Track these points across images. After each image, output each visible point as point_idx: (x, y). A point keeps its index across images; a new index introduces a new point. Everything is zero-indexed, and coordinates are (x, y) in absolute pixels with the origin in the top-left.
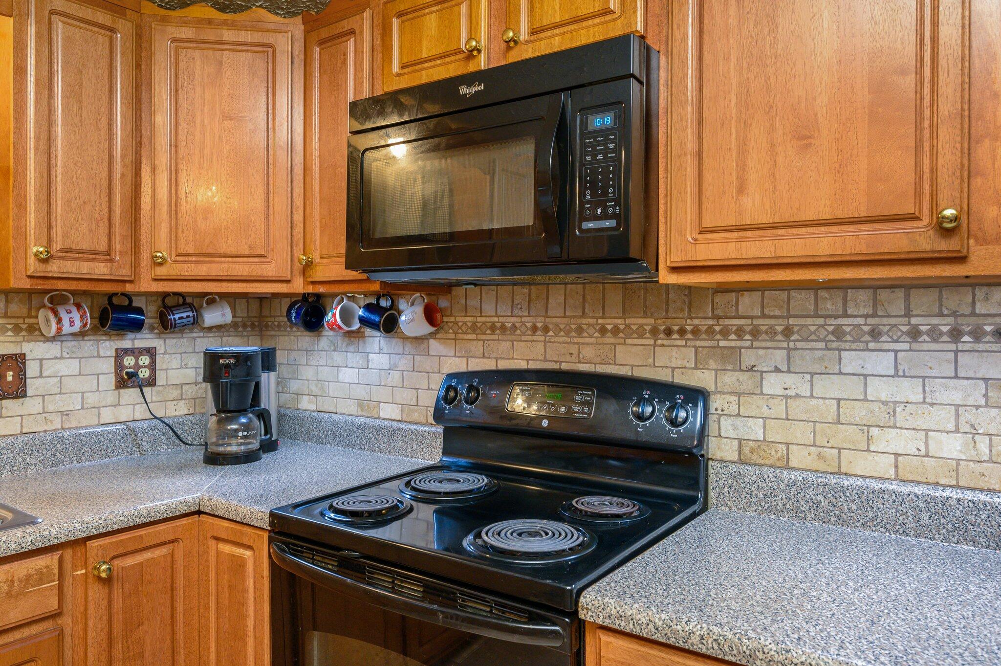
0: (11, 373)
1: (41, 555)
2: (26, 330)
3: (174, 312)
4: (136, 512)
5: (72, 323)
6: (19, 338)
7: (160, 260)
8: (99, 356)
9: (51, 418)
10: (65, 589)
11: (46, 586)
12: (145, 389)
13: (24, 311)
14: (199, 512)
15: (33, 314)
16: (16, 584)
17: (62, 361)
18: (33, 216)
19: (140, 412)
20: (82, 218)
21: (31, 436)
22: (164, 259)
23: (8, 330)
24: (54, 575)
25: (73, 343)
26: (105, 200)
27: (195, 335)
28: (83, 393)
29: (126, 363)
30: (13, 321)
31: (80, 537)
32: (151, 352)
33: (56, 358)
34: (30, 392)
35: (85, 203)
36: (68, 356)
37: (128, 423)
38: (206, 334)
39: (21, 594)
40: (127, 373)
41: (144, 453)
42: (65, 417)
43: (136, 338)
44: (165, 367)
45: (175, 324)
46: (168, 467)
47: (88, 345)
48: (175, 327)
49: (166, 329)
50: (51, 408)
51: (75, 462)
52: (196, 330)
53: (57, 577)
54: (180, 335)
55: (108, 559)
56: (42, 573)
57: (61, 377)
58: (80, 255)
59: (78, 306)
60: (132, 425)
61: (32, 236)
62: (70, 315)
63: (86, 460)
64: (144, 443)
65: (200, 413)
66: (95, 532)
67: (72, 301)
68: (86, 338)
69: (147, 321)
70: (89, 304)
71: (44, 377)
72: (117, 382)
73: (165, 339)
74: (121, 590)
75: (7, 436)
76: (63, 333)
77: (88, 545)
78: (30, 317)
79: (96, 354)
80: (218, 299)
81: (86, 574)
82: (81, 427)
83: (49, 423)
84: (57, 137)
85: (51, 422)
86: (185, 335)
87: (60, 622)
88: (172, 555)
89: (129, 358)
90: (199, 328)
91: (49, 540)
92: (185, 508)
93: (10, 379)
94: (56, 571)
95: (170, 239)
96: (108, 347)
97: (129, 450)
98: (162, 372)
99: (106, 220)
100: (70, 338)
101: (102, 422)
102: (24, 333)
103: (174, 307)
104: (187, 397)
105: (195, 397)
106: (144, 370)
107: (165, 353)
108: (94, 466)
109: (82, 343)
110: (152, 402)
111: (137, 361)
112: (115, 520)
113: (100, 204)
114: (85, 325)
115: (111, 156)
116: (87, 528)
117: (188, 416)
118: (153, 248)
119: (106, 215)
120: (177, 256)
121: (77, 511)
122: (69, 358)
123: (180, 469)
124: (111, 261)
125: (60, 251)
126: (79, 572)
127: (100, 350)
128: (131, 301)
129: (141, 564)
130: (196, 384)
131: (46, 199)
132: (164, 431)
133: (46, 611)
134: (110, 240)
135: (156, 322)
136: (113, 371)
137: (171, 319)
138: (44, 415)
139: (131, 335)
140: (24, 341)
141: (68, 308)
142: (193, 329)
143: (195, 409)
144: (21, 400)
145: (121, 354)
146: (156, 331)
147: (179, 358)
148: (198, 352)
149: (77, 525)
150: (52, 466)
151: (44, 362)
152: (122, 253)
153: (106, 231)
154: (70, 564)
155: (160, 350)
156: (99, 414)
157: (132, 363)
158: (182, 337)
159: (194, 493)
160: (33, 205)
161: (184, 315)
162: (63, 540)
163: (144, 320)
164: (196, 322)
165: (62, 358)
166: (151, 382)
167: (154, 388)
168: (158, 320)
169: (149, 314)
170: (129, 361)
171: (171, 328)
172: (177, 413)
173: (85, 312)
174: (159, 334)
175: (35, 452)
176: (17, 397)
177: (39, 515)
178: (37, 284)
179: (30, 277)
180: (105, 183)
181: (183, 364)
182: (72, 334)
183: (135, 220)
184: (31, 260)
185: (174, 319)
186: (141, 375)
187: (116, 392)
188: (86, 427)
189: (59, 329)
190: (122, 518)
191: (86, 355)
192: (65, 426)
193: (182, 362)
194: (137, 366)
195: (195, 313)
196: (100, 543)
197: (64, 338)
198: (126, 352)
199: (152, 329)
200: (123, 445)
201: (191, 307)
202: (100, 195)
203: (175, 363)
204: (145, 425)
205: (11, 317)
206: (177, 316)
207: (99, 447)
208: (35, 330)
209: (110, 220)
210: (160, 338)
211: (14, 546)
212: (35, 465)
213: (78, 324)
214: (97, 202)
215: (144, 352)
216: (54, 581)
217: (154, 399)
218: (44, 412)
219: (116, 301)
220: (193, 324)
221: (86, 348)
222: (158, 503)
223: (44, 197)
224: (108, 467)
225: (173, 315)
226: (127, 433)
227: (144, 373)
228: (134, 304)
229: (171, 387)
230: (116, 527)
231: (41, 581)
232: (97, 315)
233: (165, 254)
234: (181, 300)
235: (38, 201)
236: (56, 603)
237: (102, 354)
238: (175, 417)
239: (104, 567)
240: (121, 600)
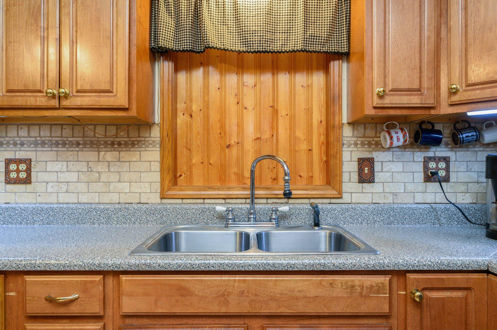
0: (367, 168)
1: (379, 275)
2: (374, 144)
3: (463, 133)
4: (440, 261)
5: (398, 139)
6: (371, 149)
7: (454, 90)
8: (414, 161)
9: (387, 196)
10: (393, 301)
11: (381, 295)
12: (443, 184)
13: (373, 134)
14: (487, 272)
15: (378, 135)
16: (365, 289)
17: (393, 163)
18: (376, 71)
19: (440, 198)
20: (404, 69)
21: (377, 205)
22: (456, 89)
23: (366, 144)
24: (386, 290)
25: (399, 153)
26: (417, 55)
27: (477, 149)
28: (405, 183)
29: (431, 166)
30: (368, 139)
31: (402, 269)
32: (446, 160)
33: (390, 161)
34: (376, 180)
35: (405, 59)
36: (396, 160)
37: (431, 204)
38: (485, 149)
39: (367, 297)
40: (431, 172)
41: (442, 225)
42: (395, 196)
43: (436, 151)
44: (455, 170)
45: (463, 141)
46: (459, 235)
47: (408, 154)
48: (463, 143)
49: (457, 145)
50: (387, 190)
51: (400, 224)
52: (477, 146)
53: (388, 292)
54: (466, 149)
55: (420, 289)
56: (379, 286)
57: (393, 172)
58: (403, 93)
59: (402, 130)
60: (434, 206)
61: (376, 83)
62: (397, 135)
63: (407, 223)
64: (442, 219)
65: (481, 203)
66: (411, 268)
67: (398, 127)
68: (406, 150)
69: (443, 139)
70: (408, 129)
71: (384, 172)
72: (425, 178)
73: (456, 152)
74: (429, 313)
75: (365, 203)
76: (394, 146)
77: (407, 276)
78: (376, 137)
79: (412, 160)
80: (495, 124)
81: (406, 295)
82: (404, 203)
83: (386, 199)
84: (389, 21)
85: (388, 198)
86: (469, 149)
87: (390, 321)
88: (466, 298)
89: (432, 163)
90: (479, 144)
91: (383, 266)
92: (477, 266)
93: (366, 172)
94: (388, 287)
95: (462, 75)
96: (420, 156)
97: (432, 221)
98: (454, 173)
99: (418, 68)
100: (397, 149)
101: (416, 202)
102: (373, 146)
103: (462, 129)
104: (471, 192)
105: (477, 192)
106: (442, 171)
107: (456, 161)
108: (411, 228)
109: (404, 153)
110: (447, 192)
111: (437, 165)
112: (425, 263)
113: (415, 59)
114: (405, 141)
115: (421, 26)
116: (407, 264)
117: (472, 205)
118: (449, 83)
119: (418, 65)
120: (467, 86)
121: (400, 252)
122: (397, 162)
123: (469, 238)
124: (422, 94)
125: (391, 91)
126: (402, 293)
127: (415, 157)
128: (433, 126)
129: (443, 299)
130: (478, 183)
131: (383, 59)
132: (455, 212)
133: (381, 311)
134: (420, 81)
135: (450, 140)
136: (422, 171)
137: (460, 137)
138: (384, 194)
139: (433, 149)
140: (373, 151)
141: (396, 130)
142: (476, 145)
143: (477, 200)
144: (372, 184)
145: (427, 160)
146: (450, 146)
147: (466, 165)
148: (479, 161)
149: (400, 261)
150: (388, 224)
151: (384, 163)
152: (428, 89)
153: (418, 75)
154: (396, 285)
155: (453, 159)
156: (414, 197)
157: (434, 166)
158: (468, 151)
159: (482, 256)
160: (376, 64)
161: (470, 134)
162: (392, 269)
163: (441, 138)
164: (478, 140)
165: (393, 161)
166: (447, 179)
167: (448, 184)
168: (451, 139)
169: (445, 135)
170: (432, 165)
171: (460, 144)
172: (464, 202)
173: (406, 133)
174: (452, 148)
175: (379, 215)
176: (370, 182)
177: (378, 250)
178: (378, 112)
179: (375, 108)
180: (417, 45)
181: (469, 169)
182: (398, 147)
183: (437, 67)
184: (375, 97)
185: (463, 137)
186: (440, 175)
187: (424, 184)
188: (406, 204)
189: (391, 143)
190: (430, 263)
191: (407, 160)
192: (395, 202)
193: (467, 167)
194: (438, 169)
195: (478, 133)
196: (415, 277)
197: (394, 150)
198: (430, 159)
199: (447, 145)
200: (428, 218)
201: (475, 129)
202: (414, 53)
203: (463, 168)
204: (443, 206)
205: (367, 137)
206: (464, 136)
207: (414, 217)
208: (379, 144)
209: (420, 68)
210: (452, 151)
211: (363, 265)
212: (379, 222)
213: (402, 140)
214: (413, 58)
215: (442, 160)
216: (386, 294)
217: (448, 190)
218: (384, 192)
219: (424, 126)
220: (476, 140)
221: (407, 156)
222: (456, 258)
223: (382, 59)
224: (419, 229)
225: (462, 135)
226: (431, 210)
227: (442, 173)
228: (435, 128)
229: (460, 183)
230: (426, 268)
231: (378, 292)
232: (412, 136)
233: (458, 86)
234: (467, 125)
235: (379, 61)
236: (388, 308)
237: (415, 160)
238: (463, 204)
239: (418, 294)
240: (429, 320)
